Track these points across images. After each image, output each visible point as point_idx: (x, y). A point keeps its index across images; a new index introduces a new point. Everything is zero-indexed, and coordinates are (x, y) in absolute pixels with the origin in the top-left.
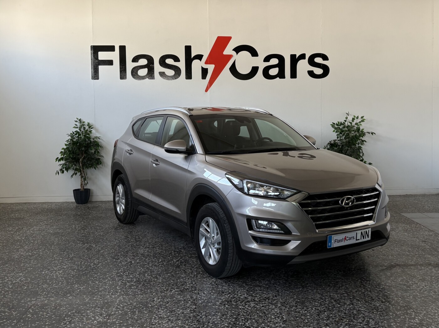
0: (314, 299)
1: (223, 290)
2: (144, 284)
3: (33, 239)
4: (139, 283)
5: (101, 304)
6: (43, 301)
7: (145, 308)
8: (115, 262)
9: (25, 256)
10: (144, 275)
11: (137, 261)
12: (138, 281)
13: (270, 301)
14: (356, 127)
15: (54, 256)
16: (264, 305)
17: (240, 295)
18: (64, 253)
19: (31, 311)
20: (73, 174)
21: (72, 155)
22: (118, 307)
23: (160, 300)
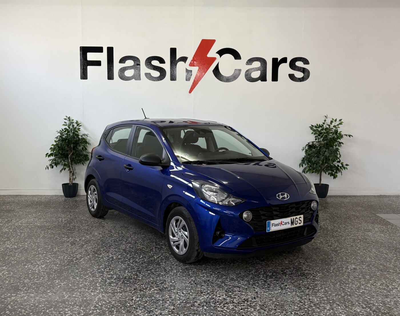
0: (294, 303)
1: (202, 290)
2: (123, 282)
3: (21, 232)
4: (119, 280)
5: (80, 302)
6: (23, 297)
7: (123, 308)
8: (97, 257)
9: (10, 249)
10: (125, 272)
11: (119, 257)
12: (118, 279)
13: (249, 303)
14: (335, 130)
15: (39, 250)
16: (243, 307)
17: (219, 295)
18: (48, 247)
19: (10, 308)
20: (62, 169)
21: (61, 151)
22: (96, 306)
23: (138, 299)
